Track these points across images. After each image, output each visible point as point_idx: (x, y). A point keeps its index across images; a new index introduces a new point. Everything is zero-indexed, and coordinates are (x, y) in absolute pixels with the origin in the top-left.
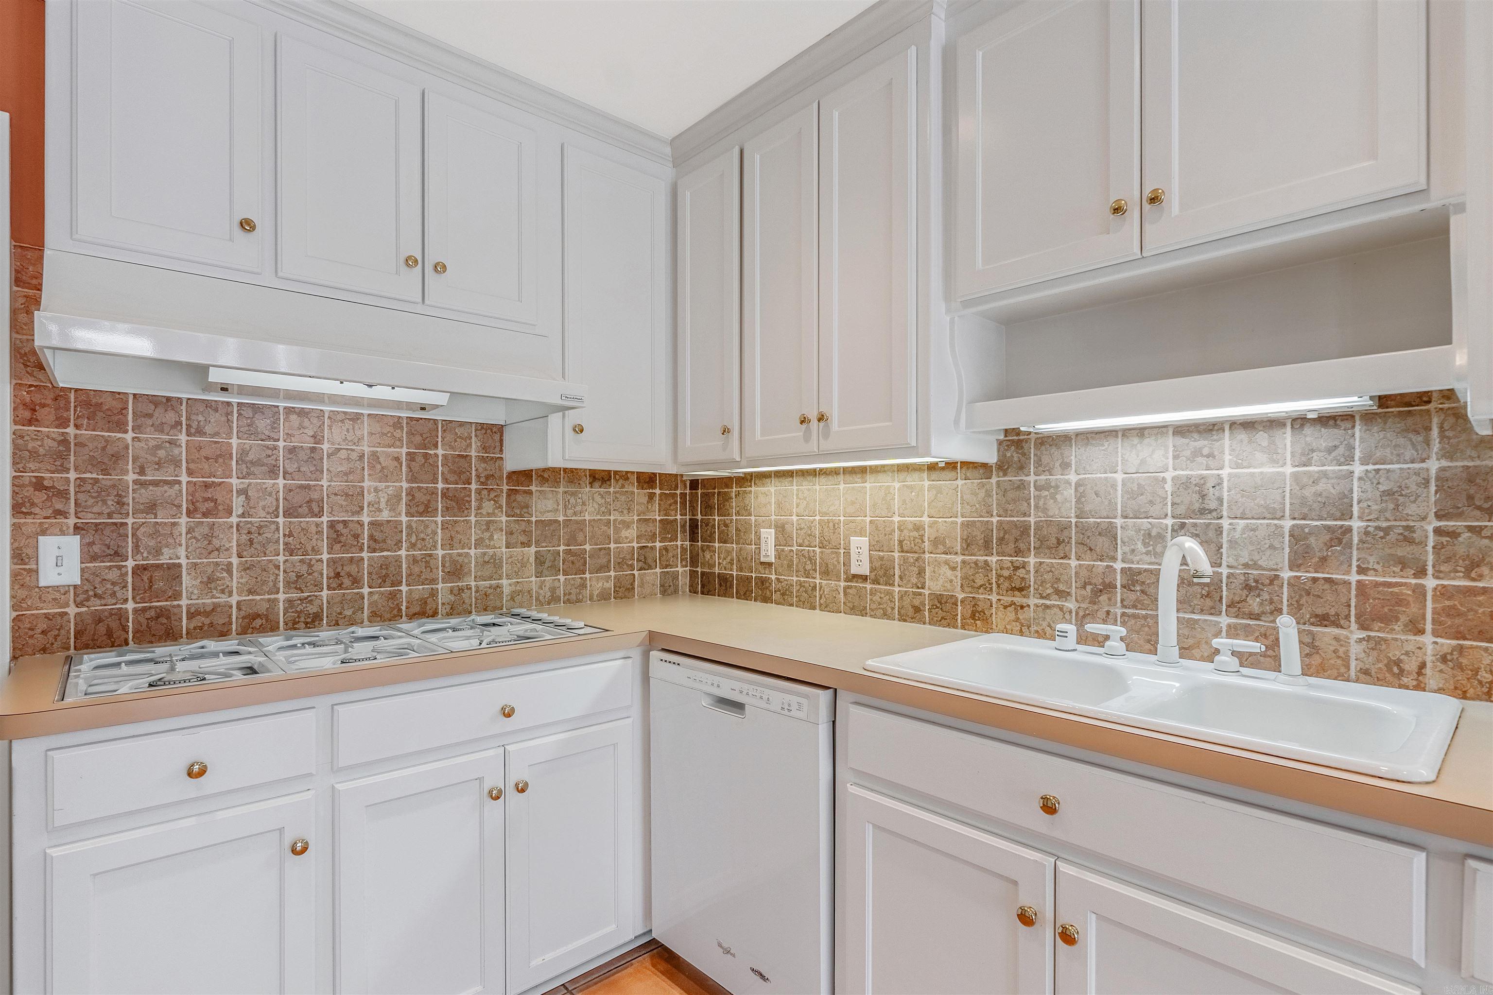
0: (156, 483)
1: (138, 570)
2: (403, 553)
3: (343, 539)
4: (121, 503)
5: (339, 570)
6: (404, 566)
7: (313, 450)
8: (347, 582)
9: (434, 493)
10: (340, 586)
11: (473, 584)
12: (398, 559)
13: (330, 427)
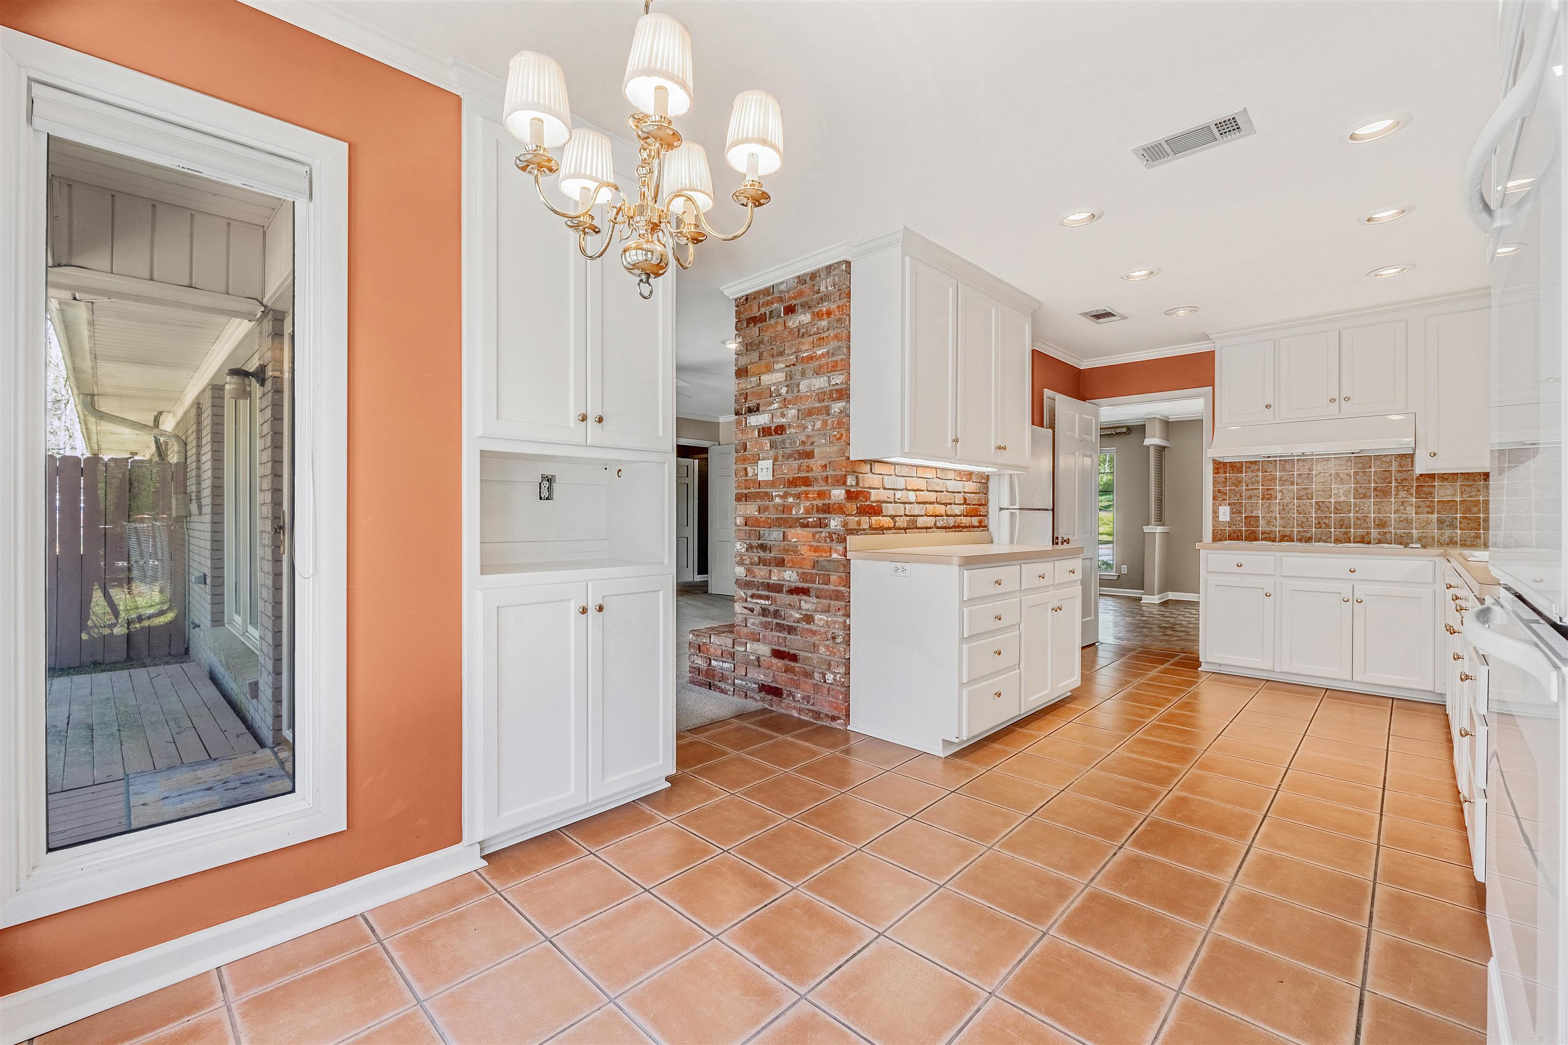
0: (1252, 489)
1: (1246, 517)
2: (1352, 515)
3: (1322, 508)
4: (1241, 496)
5: (1320, 521)
6: (1352, 520)
7: (1308, 474)
8: (1323, 526)
9: (1369, 488)
10: (1321, 527)
11: (1393, 531)
12: (1349, 518)
13: (1316, 464)
